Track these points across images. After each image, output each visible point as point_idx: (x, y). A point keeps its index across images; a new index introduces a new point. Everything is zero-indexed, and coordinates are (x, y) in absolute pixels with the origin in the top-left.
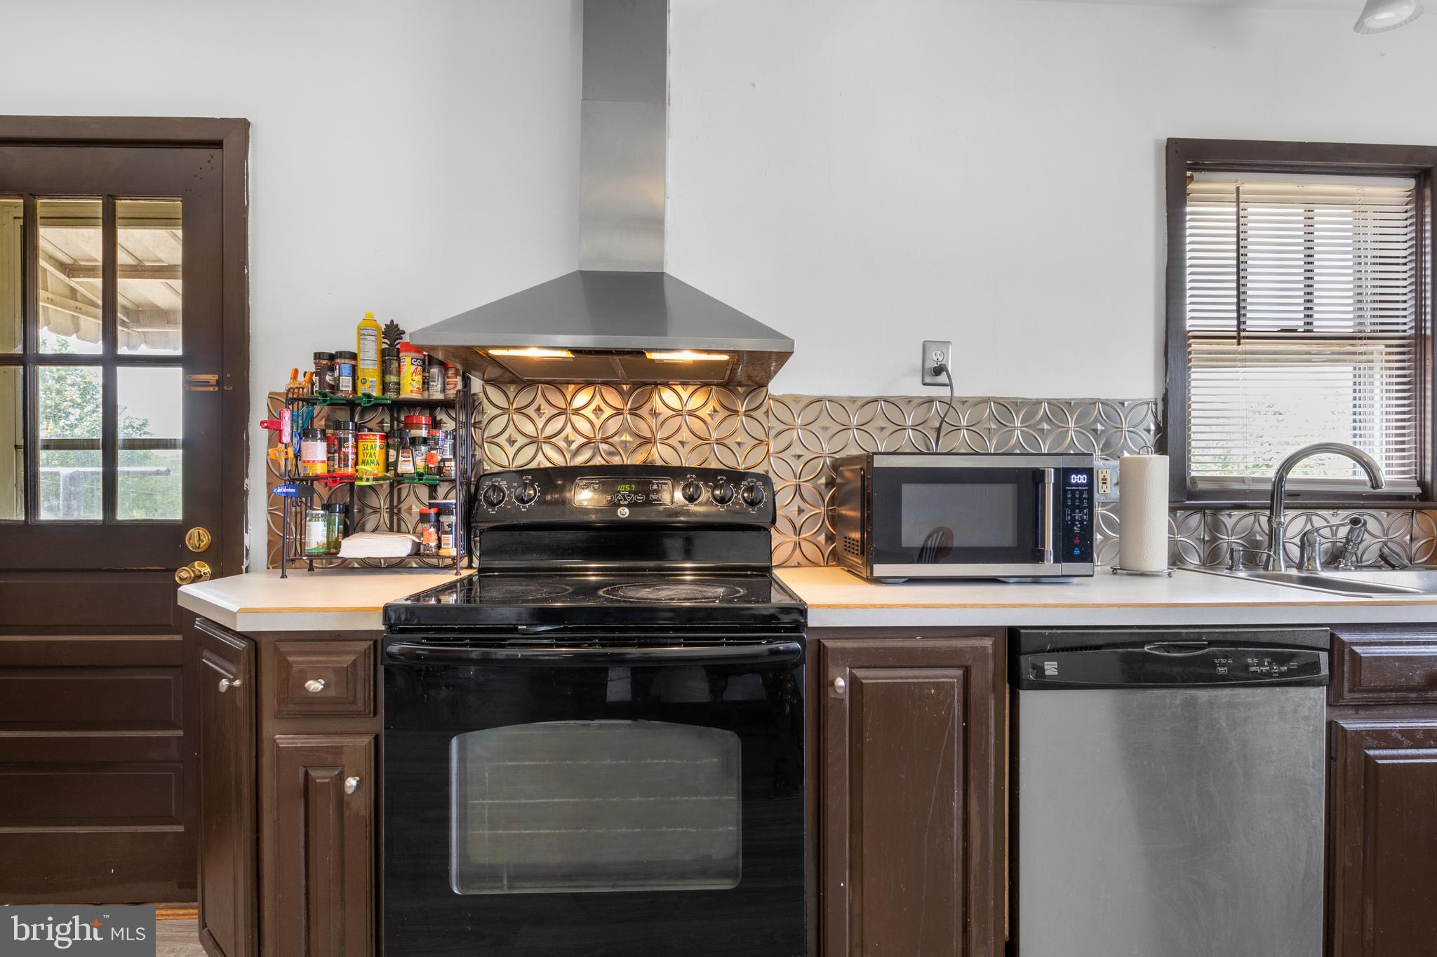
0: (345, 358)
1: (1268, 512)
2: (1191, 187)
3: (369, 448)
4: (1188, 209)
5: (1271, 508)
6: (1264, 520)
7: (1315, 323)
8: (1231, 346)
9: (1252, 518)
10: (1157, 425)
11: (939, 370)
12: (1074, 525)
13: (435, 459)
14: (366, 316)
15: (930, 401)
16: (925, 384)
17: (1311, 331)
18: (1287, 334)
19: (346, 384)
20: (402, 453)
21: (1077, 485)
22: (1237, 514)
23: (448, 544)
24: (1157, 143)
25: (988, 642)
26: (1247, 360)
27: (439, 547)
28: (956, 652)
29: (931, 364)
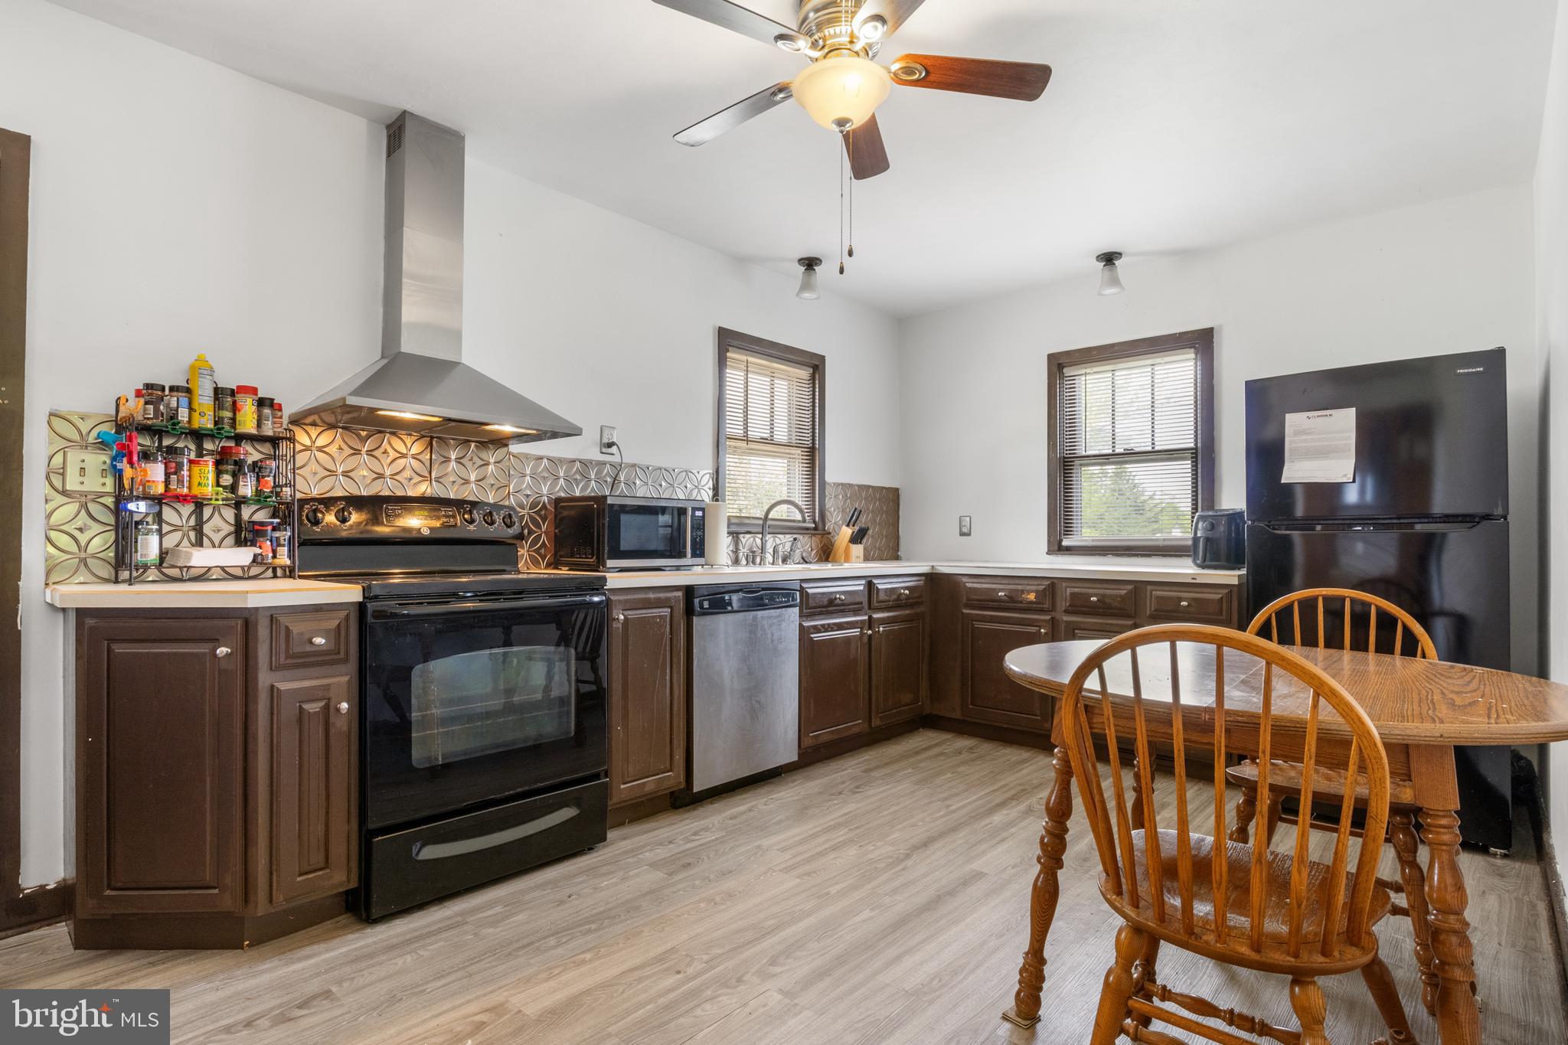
0: (182, 392)
1: (760, 536)
2: (728, 354)
3: (206, 472)
4: (728, 371)
5: (762, 533)
6: (759, 541)
7: (775, 436)
8: (743, 444)
9: (752, 539)
10: (713, 486)
11: (610, 445)
12: (697, 538)
13: (269, 485)
14: (198, 356)
15: (604, 463)
16: (602, 453)
17: (772, 440)
18: (764, 441)
19: (183, 415)
20: (243, 478)
21: (698, 516)
22: (748, 536)
23: (284, 555)
24: (714, 327)
25: (680, 594)
26: (751, 452)
27: (274, 557)
28: (668, 599)
29: (605, 441)
